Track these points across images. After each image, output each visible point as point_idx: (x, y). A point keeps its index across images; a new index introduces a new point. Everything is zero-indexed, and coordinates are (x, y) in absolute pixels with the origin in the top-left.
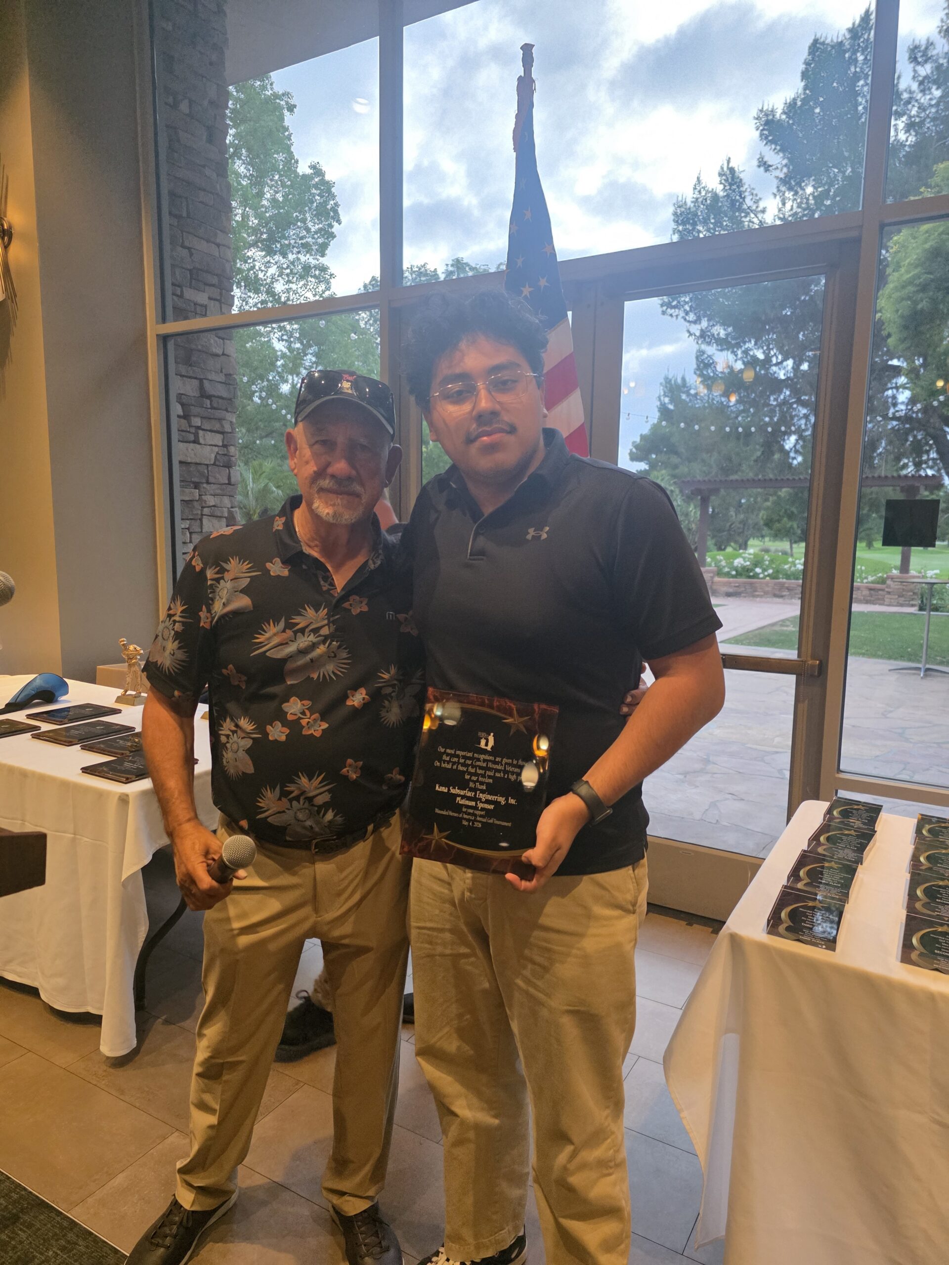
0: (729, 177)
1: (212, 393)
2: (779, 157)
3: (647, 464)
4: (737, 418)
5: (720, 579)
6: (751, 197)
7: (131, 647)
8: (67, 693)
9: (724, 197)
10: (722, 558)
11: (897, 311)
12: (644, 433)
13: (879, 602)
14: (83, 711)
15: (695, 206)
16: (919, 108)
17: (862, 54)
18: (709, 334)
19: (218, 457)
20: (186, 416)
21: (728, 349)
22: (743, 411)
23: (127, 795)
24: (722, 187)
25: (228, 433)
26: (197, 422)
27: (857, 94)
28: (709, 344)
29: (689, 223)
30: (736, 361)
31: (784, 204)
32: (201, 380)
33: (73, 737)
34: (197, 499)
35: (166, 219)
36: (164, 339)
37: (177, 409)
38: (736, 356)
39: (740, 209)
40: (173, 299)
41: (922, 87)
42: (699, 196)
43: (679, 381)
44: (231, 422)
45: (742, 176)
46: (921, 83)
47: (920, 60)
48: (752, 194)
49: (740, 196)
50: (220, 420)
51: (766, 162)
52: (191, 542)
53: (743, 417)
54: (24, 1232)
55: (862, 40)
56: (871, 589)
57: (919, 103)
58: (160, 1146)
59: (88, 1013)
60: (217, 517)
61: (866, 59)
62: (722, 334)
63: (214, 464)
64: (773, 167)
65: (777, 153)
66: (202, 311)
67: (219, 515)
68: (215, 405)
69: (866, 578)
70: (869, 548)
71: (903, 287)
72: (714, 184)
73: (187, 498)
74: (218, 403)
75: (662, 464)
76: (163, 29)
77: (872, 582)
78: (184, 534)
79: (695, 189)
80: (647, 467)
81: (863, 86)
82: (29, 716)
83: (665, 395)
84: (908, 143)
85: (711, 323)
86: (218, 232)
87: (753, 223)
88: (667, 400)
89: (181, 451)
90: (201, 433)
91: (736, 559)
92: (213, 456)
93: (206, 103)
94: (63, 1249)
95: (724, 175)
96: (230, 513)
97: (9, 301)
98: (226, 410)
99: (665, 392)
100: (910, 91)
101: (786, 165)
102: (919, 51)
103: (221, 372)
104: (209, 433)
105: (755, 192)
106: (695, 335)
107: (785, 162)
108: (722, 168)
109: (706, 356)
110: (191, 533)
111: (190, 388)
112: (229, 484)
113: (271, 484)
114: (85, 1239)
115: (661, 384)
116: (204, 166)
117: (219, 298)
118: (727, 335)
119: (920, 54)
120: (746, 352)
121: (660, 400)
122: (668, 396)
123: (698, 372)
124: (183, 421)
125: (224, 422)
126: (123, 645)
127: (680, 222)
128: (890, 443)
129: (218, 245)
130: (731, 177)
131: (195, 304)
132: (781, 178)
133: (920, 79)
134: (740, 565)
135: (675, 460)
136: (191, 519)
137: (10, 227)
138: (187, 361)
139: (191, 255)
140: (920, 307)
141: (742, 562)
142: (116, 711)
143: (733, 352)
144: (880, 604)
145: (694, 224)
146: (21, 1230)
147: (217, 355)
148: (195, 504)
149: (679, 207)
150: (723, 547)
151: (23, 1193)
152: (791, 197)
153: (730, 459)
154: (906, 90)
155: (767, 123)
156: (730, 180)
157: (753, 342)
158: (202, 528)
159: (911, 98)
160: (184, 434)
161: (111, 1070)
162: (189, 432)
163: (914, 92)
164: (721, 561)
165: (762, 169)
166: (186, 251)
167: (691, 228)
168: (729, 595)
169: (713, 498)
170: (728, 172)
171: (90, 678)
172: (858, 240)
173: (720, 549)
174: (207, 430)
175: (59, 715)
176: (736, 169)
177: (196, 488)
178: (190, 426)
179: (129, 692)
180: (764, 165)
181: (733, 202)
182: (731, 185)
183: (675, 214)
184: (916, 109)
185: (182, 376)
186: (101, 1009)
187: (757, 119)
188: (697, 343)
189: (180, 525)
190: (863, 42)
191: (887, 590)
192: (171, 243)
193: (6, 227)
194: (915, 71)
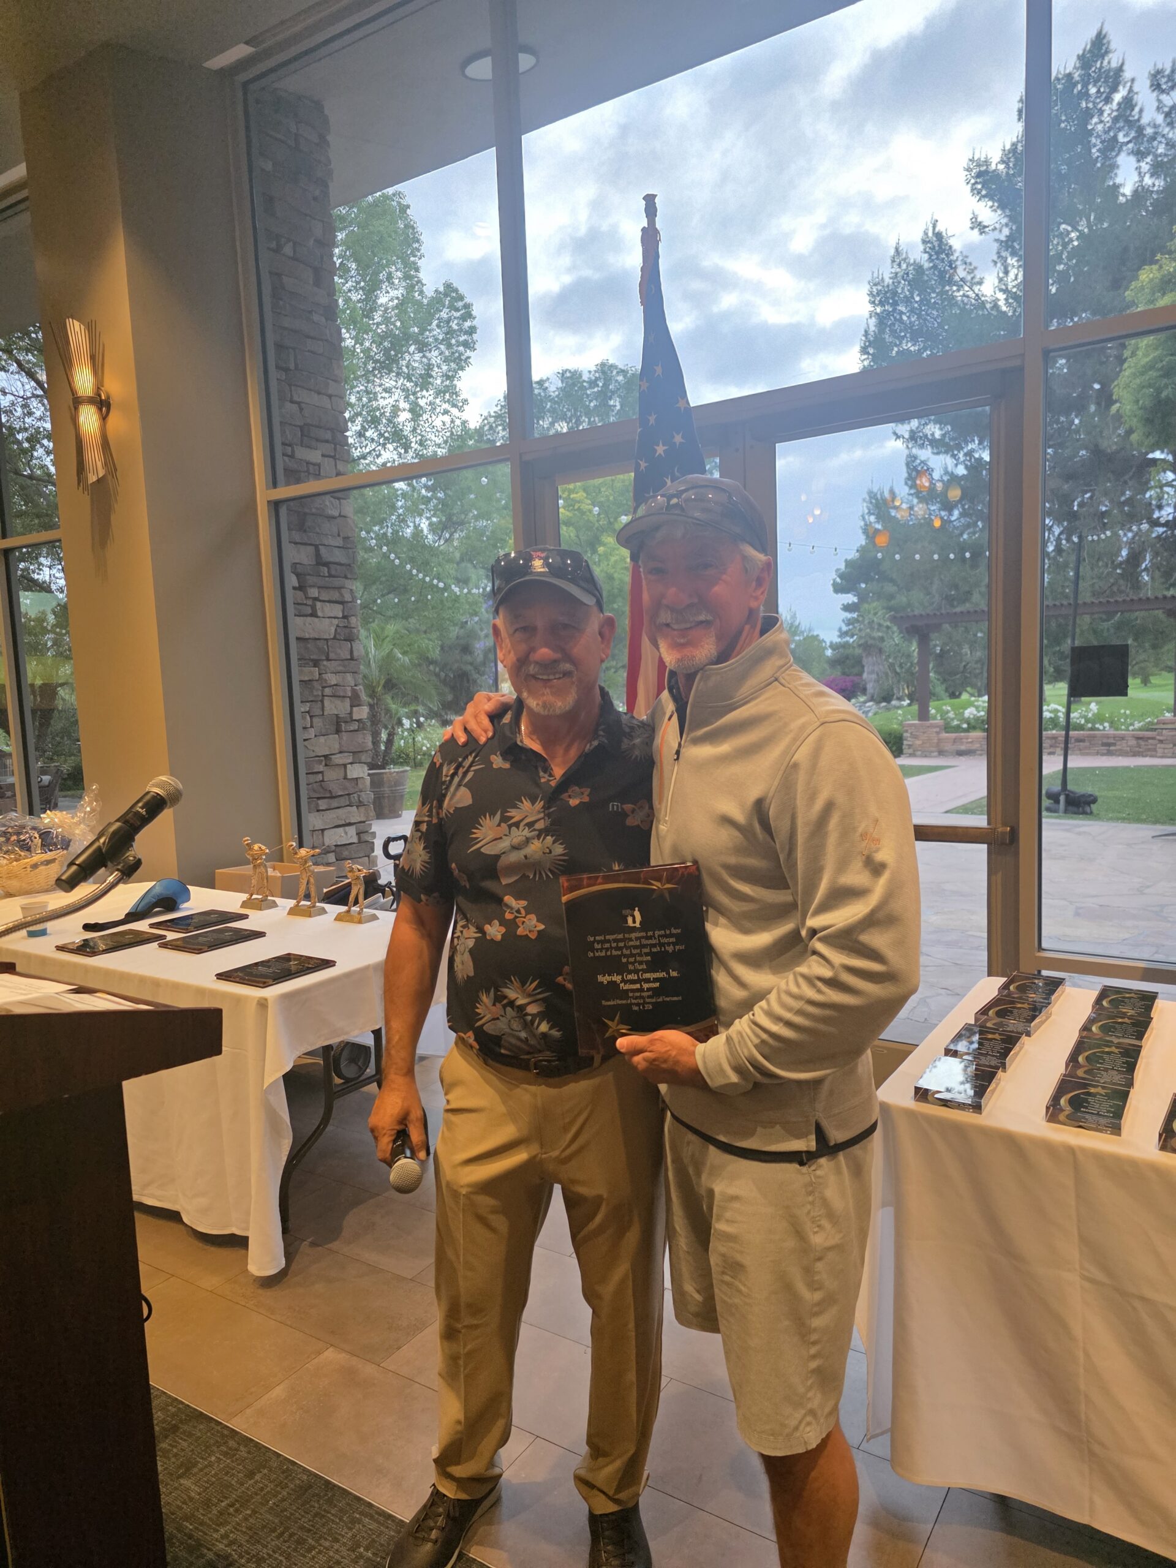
0: (936, 244)
1: (332, 560)
2: (997, 214)
3: (855, 596)
4: (961, 534)
5: (947, 735)
6: (964, 266)
7: (256, 847)
8: (188, 899)
9: (930, 268)
10: (949, 708)
11: (1137, 401)
12: (849, 558)
13: (1149, 753)
14: (208, 918)
15: (893, 283)
16: (1167, 144)
17: (1095, 85)
18: (921, 434)
19: (339, 630)
20: (301, 588)
21: (946, 452)
22: (968, 526)
23: (266, 1000)
24: (926, 256)
25: (347, 602)
26: (314, 592)
27: (1090, 133)
28: (922, 446)
29: (888, 303)
30: (956, 465)
31: (1006, 272)
32: (316, 547)
33: (203, 945)
34: (317, 678)
35: (273, 374)
36: (275, 506)
37: (292, 580)
38: (957, 460)
39: (951, 282)
40: (284, 461)
41: (1169, 120)
42: (898, 270)
43: (887, 494)
44: (351, 590)
45: (951, 242)
46: (1167, 115)
47: (1164, 87)
48: (966, 263)
49: (950, 266)
50: (339, 588)
51: (980, 223)
52: (312, 726)
53: (968, 534)
54: (185, 1440)
55: (1093, 69)
56: (1138, 738)
57: (1166, 139)
58: (316, 1361)
59: (233, 1235)
60: (339, 697)
61: (1098, 91)
62: (938, 434)
63: (335, 638)
64: (990, 228)
65: (995, 211)
66: (315, 471)
67: (342, 694)
68: (333, 572)
69: (1132, 724)
70: (1146, 685)
71: (1142, 374)
72: (918, 255)
73: (306, 679)
74: (336, 570)
75: (873, 594)
76: (263, 170)
77: (1140, 729)
78: (304, 718)
79: (893, 261)
80: (855, 600)
81: (1096, 124)
82: (152, 926)
83: (870, 513)
84: (1155, 189)
85: (923, 422)
86: (330, 381)
87: (968, 297)
88: (872, 518)
89: (300, 626)
90: (319, 605)
91: (966, 709)
92: (333, 629)
93: (311, 242)
94: (226, 1454)
95: (929, 242)
96: (354, 691)
97: (109, 477)
98: (346, 577)
99: (869, 509)
100: (1155, 124)
101: (1007, 225)
102: (1163, 77)
103: (339, 535)
104: (328, 604)
105: (968, 261)
106: (903, 438)
107: (1004, 221)
108: (926, 234)
109: (918, 461)
110: (311, 717)
111: (304, 556)
112: (352, 659)
113: (396, 650)
114: (246, 1446)
115: (864, 500)
116: (310, 312)
117: (333, 454)
118: (944, 435)
119: (1164, 80)
120: (969, 454)
121: (864, 519)
122: (873, 514)
123: (910, 483)
124: (299, 594)
125: (343, 591)
126: (247, 844)
127: (877, 302)
128: (1156, 554)
129: (330, 396)
130: (937, 245)
131: (308, 463)
132: (1002, 241)
133: (1166, 109)
134: (972, 716)
135: (890, 588)
136: (312, 701)
137: (108, 397)
138: (302, 527)
139: (301, 409)
140: (1164, 395)
141: (975, 712)
142: (244, 917)
143: (954, 456)
144: (1151, 756)
145: (895, 304)
146: (181, 1439)
147: (334, 518)
148: (315, 684)
149: (875, 285)
150: (957, 693)
151: (181, 1406)
152: (1015, 264)
153: (956, 587)
154: (1149, 125)
155: (979, 175)
156: (937, 248)
157: (977, 442)
158: (323, 710)
159: (1156, 133)
160: (299, 607)
161: (260, 1291)
162: (306, 604)
163: (1160, 126)
164: (948, 712)
165: (976, 231)
166: (295, 407)
167: (891, 309)
168: (960, 753)
169: (933, 636)
170: (935, 239)
171: (210, 883)
172: (1021, 369)
173: (954, 695)
174: (324, 601)
175: (184, 923)
176: (944, 234)
177: (315, 666)
178: (307, 598)
179: (254, 896)
180: (978, 225)
181: (942, 274)
182: (937, 253)
183: (871, 294)
184: (1163, 146)
185: (296, 543)
186: (247, 1229)
187: (967, 170)
188: (907, 446)
189: (300, 708)
190: (1094, 72)
191: (1158, 737)
192: (279, 399)
193: (103, 398)
194: (1159, 101)
